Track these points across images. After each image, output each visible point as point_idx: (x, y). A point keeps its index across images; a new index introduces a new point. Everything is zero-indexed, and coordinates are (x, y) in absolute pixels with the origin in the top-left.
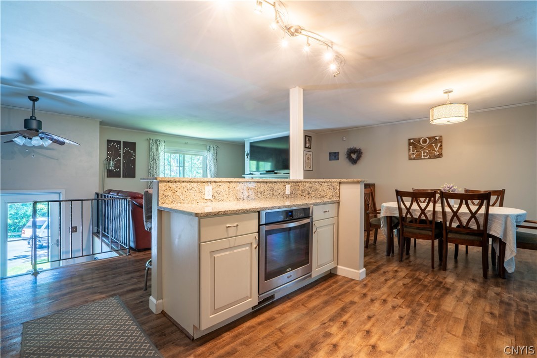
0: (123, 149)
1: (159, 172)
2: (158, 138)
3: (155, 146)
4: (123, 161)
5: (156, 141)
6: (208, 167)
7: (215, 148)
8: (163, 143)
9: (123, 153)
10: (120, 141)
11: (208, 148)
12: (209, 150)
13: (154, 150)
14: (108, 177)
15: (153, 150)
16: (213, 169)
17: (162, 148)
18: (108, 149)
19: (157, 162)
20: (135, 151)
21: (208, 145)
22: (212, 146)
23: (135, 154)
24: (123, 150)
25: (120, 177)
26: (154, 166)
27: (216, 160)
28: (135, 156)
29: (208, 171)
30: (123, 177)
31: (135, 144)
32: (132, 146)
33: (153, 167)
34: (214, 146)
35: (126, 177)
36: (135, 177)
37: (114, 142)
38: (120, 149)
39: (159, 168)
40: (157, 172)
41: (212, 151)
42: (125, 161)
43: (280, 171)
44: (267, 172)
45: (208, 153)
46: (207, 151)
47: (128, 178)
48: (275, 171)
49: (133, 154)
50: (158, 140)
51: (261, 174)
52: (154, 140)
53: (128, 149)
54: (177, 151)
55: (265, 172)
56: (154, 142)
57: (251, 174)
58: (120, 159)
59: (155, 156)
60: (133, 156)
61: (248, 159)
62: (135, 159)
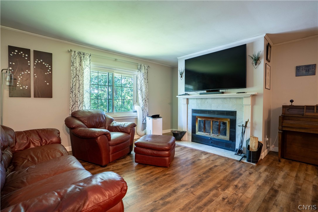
0: (35, 60)
1: (83, 91)
2: (82, 51)
3: (78, 60)
4: (34, 76)
5: (79, 53)
6: (139, 87)
7: (146, 68)
8: (88, 57)
9: (34, 65)
10: (29, 50)
11: (139, 67)
12: (140, 70)
13: (77, 64)
14: (11, 96)
15: (75, 65)
16: (144, 90)
17: (86, 62)
18: (10, 59)
19: (81, 78)
20: (51, 64)
21: (139, 64)
22: (143, 65)
23: (51, 68)
24: (34, 62)
25: (30, 97)
26: (77, 84)
27: (147, 79)
28: (51, 70)
29: (139, 92)
30: (35, 96)
31: (51, 54)
32: (46, 58)
33: (75, 85)
34: (145, 66)
35: (39, 97)
36: (51, 97)
37: (20, 49)
38: (29, 60)
39: (83, 87)
40: (81, 91)
41: (143, 71)
42: (36, 77)
43: (229, 90)
44: (207, 91)
45: (139, 72)
46: (137, 70)
47: (41, 97)
48: (220, 91)
49: (48, 67)
50: (82, 53)
51: (201, 94)
52: (76, 52)
53: (41, 60)
54: (105, 68)
55: (205, 92)
56: (76, 54)
57: (186, 94)
58: (29, 72)
59: (78, 72)
60: (49, 70)
61: (182, 78)
62: (51, 75)
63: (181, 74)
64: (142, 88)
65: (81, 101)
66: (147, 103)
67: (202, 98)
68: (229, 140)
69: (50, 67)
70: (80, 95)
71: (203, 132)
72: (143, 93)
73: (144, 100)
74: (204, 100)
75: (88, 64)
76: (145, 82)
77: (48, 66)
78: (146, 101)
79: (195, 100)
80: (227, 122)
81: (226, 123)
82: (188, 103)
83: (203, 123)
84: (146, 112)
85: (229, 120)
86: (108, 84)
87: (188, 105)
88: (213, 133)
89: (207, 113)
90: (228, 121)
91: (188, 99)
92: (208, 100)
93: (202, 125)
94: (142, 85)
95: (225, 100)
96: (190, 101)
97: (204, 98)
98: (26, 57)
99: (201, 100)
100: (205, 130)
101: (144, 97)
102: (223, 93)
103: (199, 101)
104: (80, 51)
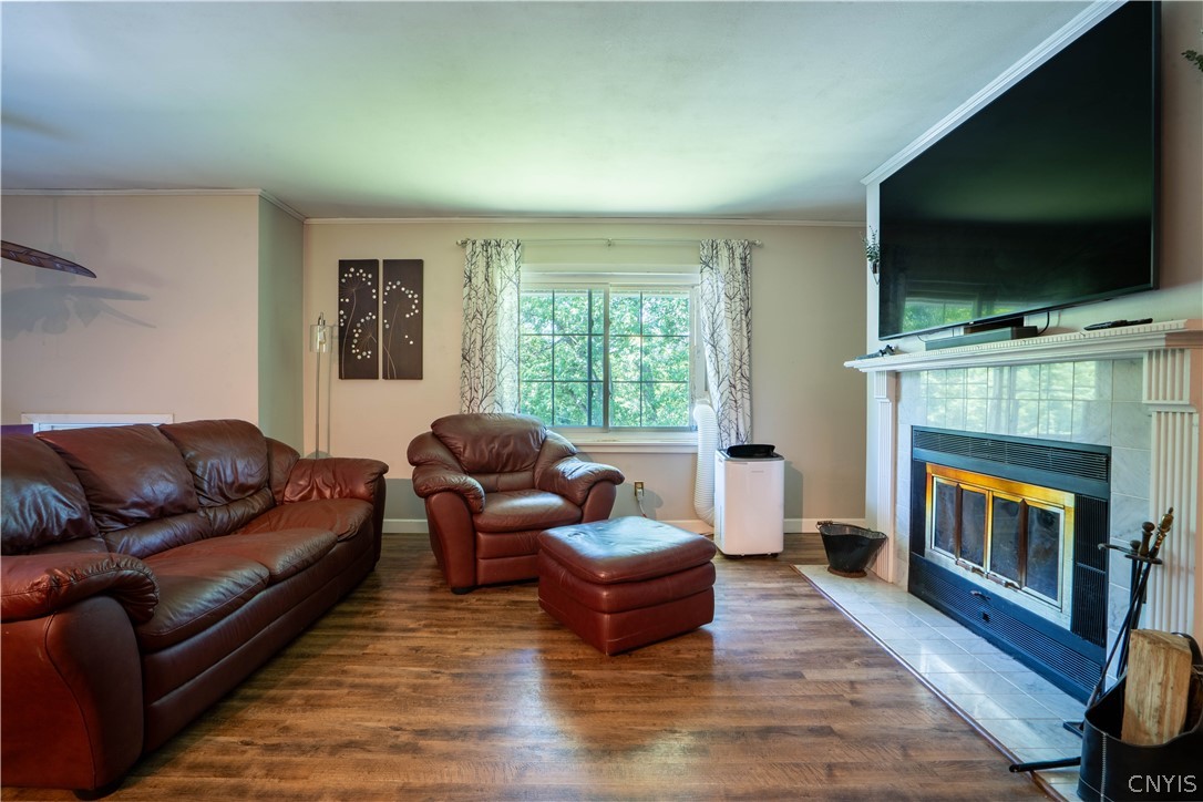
0: (385, 284)
2: (492, 236)
3: (481, 265)
4: (384, 324)
5: (487, 244)
6: (706, 332)
7: (739, 251)
8: (511, 251)
9: (385, 298)
10: (376, 262)
11: (707, 253)
12: (709, 263)
13: (479, 278)
14: (343, 376)
15: (474, 280)
16: (725, 342)
17: (506, 268)
18: (342, 290)
19: (488, 320)
20: (419, 288)
21: (709, 242)
23: (421, 299)
24: (384, 291)
25: (377, 378)
26: (478, 338)
28: (420, 306)
30: (385, 377)
31: (420, 263)
32: (411, 272)
34: (734, 243)
35: (392, 378)
36: (420, 377)
37: (358, 264)
38: (375, 285)
39: (494, 344)
40: (489, 358)
41: (723, 264)
42: (388, 326)
45: (705, 274)
46: (699, 267)
47: (398, 378)
48: (1026, 323)
49: (413, 299)
50: (493, 243)
51: (930, 346)
52: (477, 244)
53: (399, 283)
54: (575, 276)
56: (479, 250)
58: (374, 317)
59: (480, 302)
60: (414, 307)
62: (420, 316)
64: (715, 335)
65: (487, 387)
68: (1069, 628)
69: (416, 296)
70: (487, 370)
72: (720, 355)
73: (724, 382)
75: (511, 274)
76: (729, 310)
77: (413, 295)
78: (732, 386)
80: (1062, 512)
81: (1059, 517)
82: (898, 395)
83: (952, 502)
85: (1071, 500)
86: (590, 330)
87: (899, 407)
88: (992, 566)
89: (966, 452)
91: (896, 375)
93: (950, 511)
94: (719, 322)
96: (906, 386)
98: (370, 280)
100: (960, 545)
101: (725, 370)
104: (487, 237)
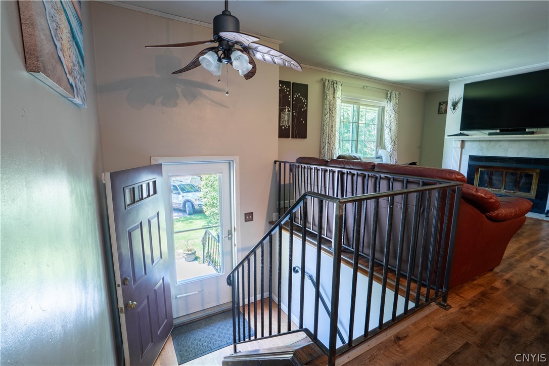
0: (293, 94)
1: (335, 130)
2: (335, 78)
3: (331, 90)
4: (293, 112)
5: (333, 82)
6: (387, 124)
7: (398, 96)
8: (340, 87)
9: (293, 100)
10: (290, 82)
11: (389, 95)
12: (389, 98)
13: (330, 97)
14: (280, 137)
15: (328, 97)
16: (394, 127)
17: (339, 94)
19: (334, 114)
20: (306, 99)
21: (389, 91)
22: (394, 92)
23: (307, 102)
24: (293, 97)
25: (289, 137)
26: (330, 121)
27: (398, 113)
28: (307, 106)
29: (387, 131)
30: (292, 138)
31: (307, 86)
32: (303, 90)
34: (397, 93)
35: (296, 137)
36: (306, 138)
37: (283, 83)
38: (289, 94)
39: (335, 125)
40: (333, 131)
41: (394, 101)
42: (295, 114)
43: (543, 130)
44: (501, 131)
45: (388, 103)
46: (387, 100)
47: (299, 138)
48: (527, 130)
49: (304, 102)
50: (335, 82)
51: (490, 134)
52: (330, 81)
53: (300, 94)
54: (352, 99)
55: (498, 131)
56: (330, 84)
57: (461, 134)
58: (290, 109)
59: (331, 106)
60: (305, 106)
61: (454, 111)
62: (306, 110)
63: (455, 105)
64: (391, 125)
66: (396, 146)
67: (490, 141)
68: (534, 198)
71: (487, 187)
72: (392, 132)
73: (393, 142)
74: (493, 143)
75: (340, 96)
76: (395, 116)
78: (395, 143)
79: (478, 143)
80: (535, 174)
81: (532, 175)
82: (462, 147)
83: (488, 175)
84: (394, 159)
85: (538, 171)
87: (463, 150)
88: (505, 189)
89: (497, 162)
90: (537, 173)
91: (463, 142)
92: (501, 143)
93: (486, 177)
94: (392, 120)
95: (535, 143)
96: (467, 144)
97: (494, 140)
98: (288, 91)
99: (488, 143)
100: (491, 185)
101: (393, 138)
102: (532, 133)
103: (484, 145)
104: (333, 79)
